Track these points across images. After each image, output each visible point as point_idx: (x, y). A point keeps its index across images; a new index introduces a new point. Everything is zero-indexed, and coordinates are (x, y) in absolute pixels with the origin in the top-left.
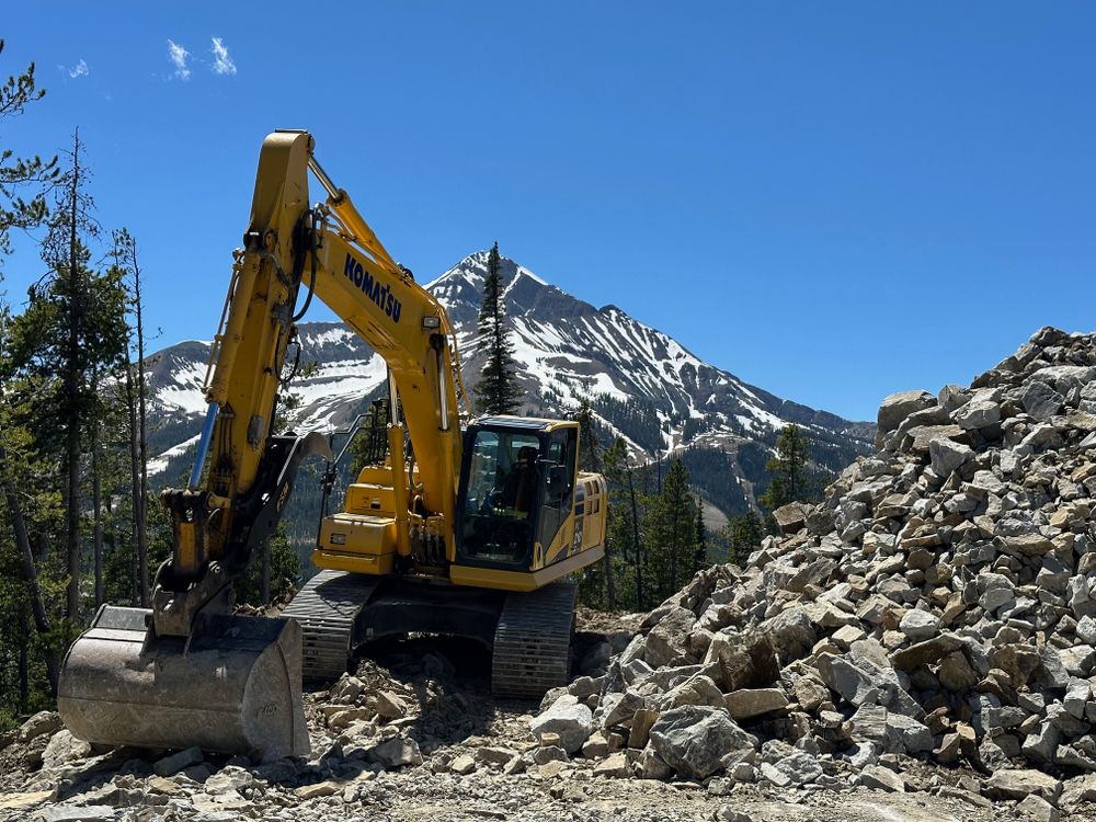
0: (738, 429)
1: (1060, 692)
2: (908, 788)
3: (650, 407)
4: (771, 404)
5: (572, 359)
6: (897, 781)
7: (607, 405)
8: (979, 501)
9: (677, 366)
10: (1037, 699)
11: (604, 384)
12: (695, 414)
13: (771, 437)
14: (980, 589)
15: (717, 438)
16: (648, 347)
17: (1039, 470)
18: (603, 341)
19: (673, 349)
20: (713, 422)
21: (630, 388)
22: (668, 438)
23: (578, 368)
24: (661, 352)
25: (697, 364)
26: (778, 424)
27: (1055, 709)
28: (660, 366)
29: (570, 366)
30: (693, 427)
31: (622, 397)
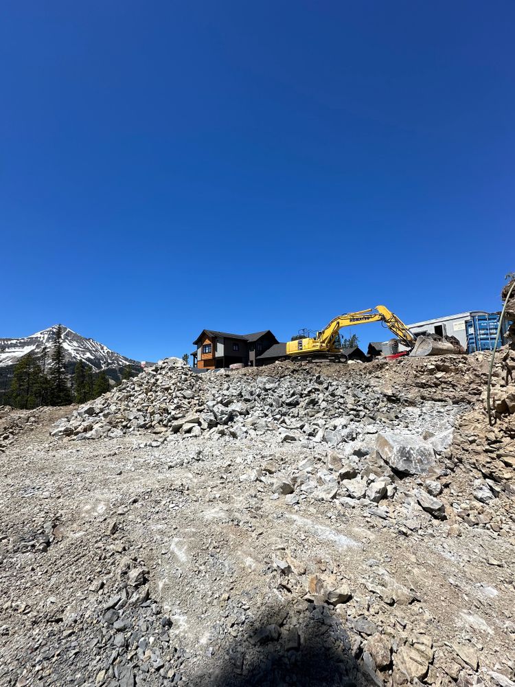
0: (119, 364)
1: (170, 413)
2: (140, 434)
3: (99, 360)
4: (126, 359)
5: (80, 349)
6: (138, 433)
7: (89, 359)
8: (157, 380)
9: (106, 351)
10: (166, 415)
11: (88, 355)
12: (109, 361)
13: (126, 366)
14: (157, 396)
15: (114, 366)
16: (99, 347)
17: (170, 374)
18: (89, 346)
19: (105, 348)
20: (113, 363)
21: (95, 356)
22: (103, 366)
23: (82, 351)
24: (102, 348)
25: (110, 351)
26: (128, 363)
27: (169, 416)
28: (102, 351)
29: (79, 350)
30: (109, 364)
31: (93, 358)
